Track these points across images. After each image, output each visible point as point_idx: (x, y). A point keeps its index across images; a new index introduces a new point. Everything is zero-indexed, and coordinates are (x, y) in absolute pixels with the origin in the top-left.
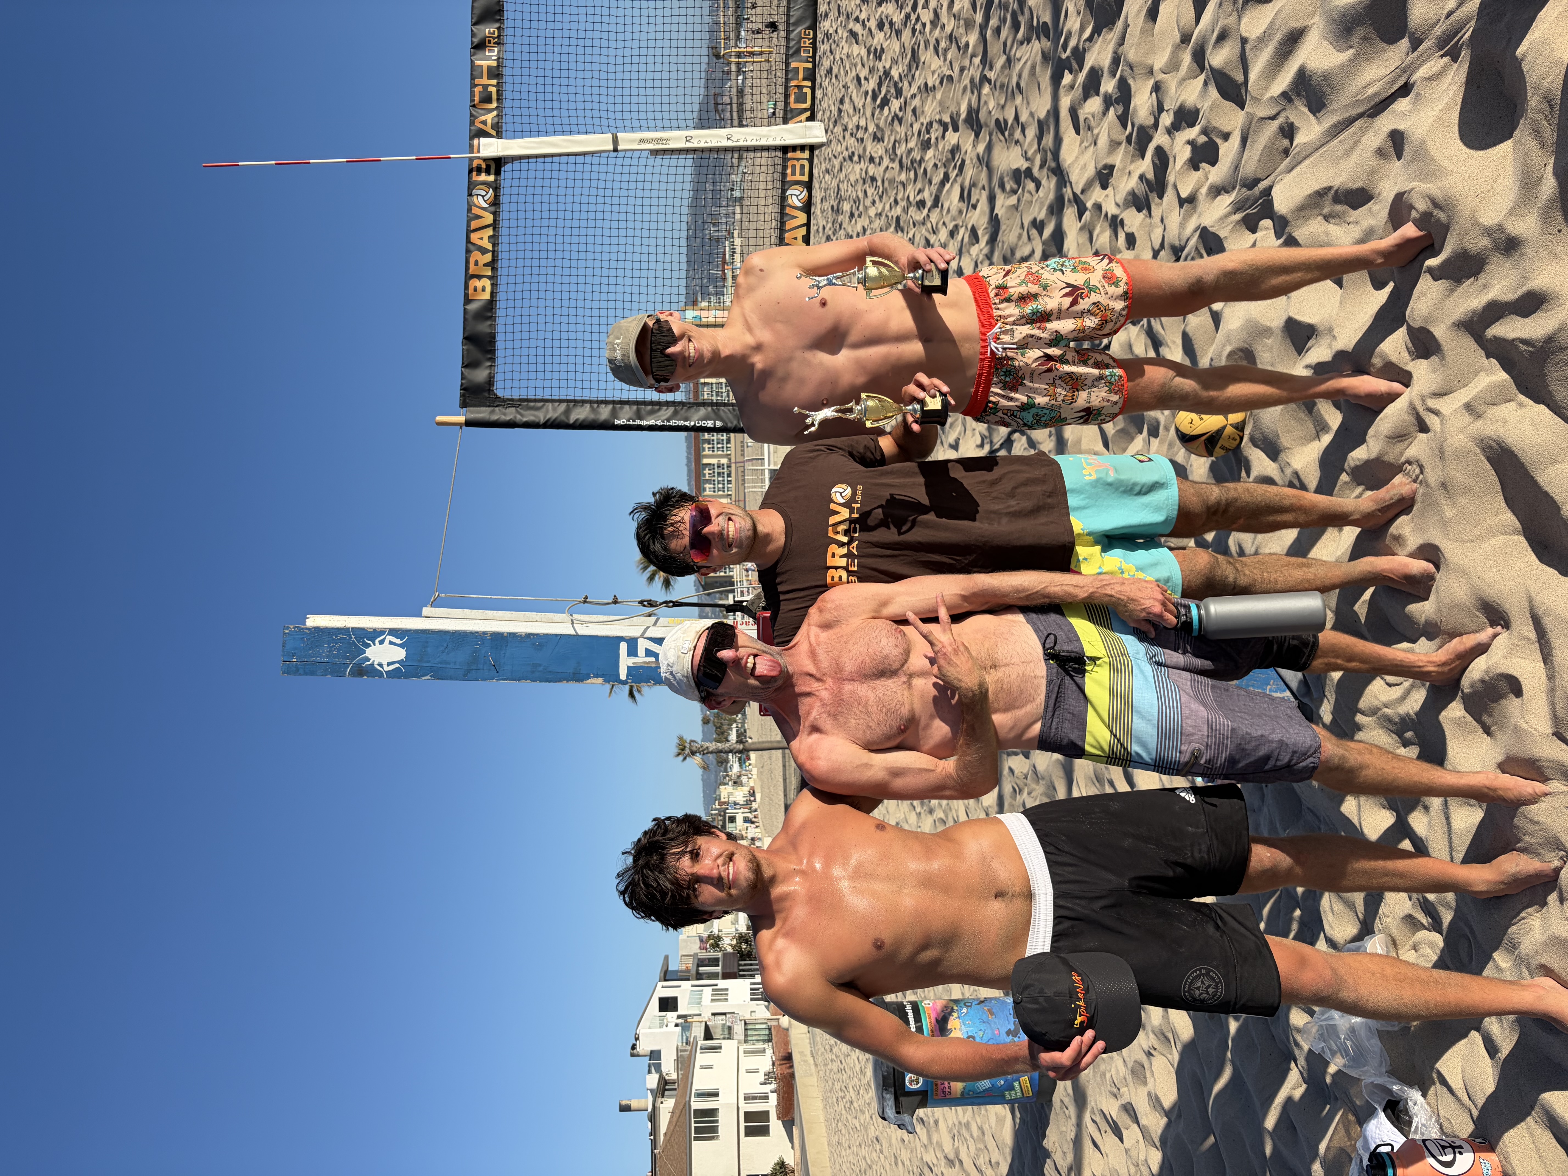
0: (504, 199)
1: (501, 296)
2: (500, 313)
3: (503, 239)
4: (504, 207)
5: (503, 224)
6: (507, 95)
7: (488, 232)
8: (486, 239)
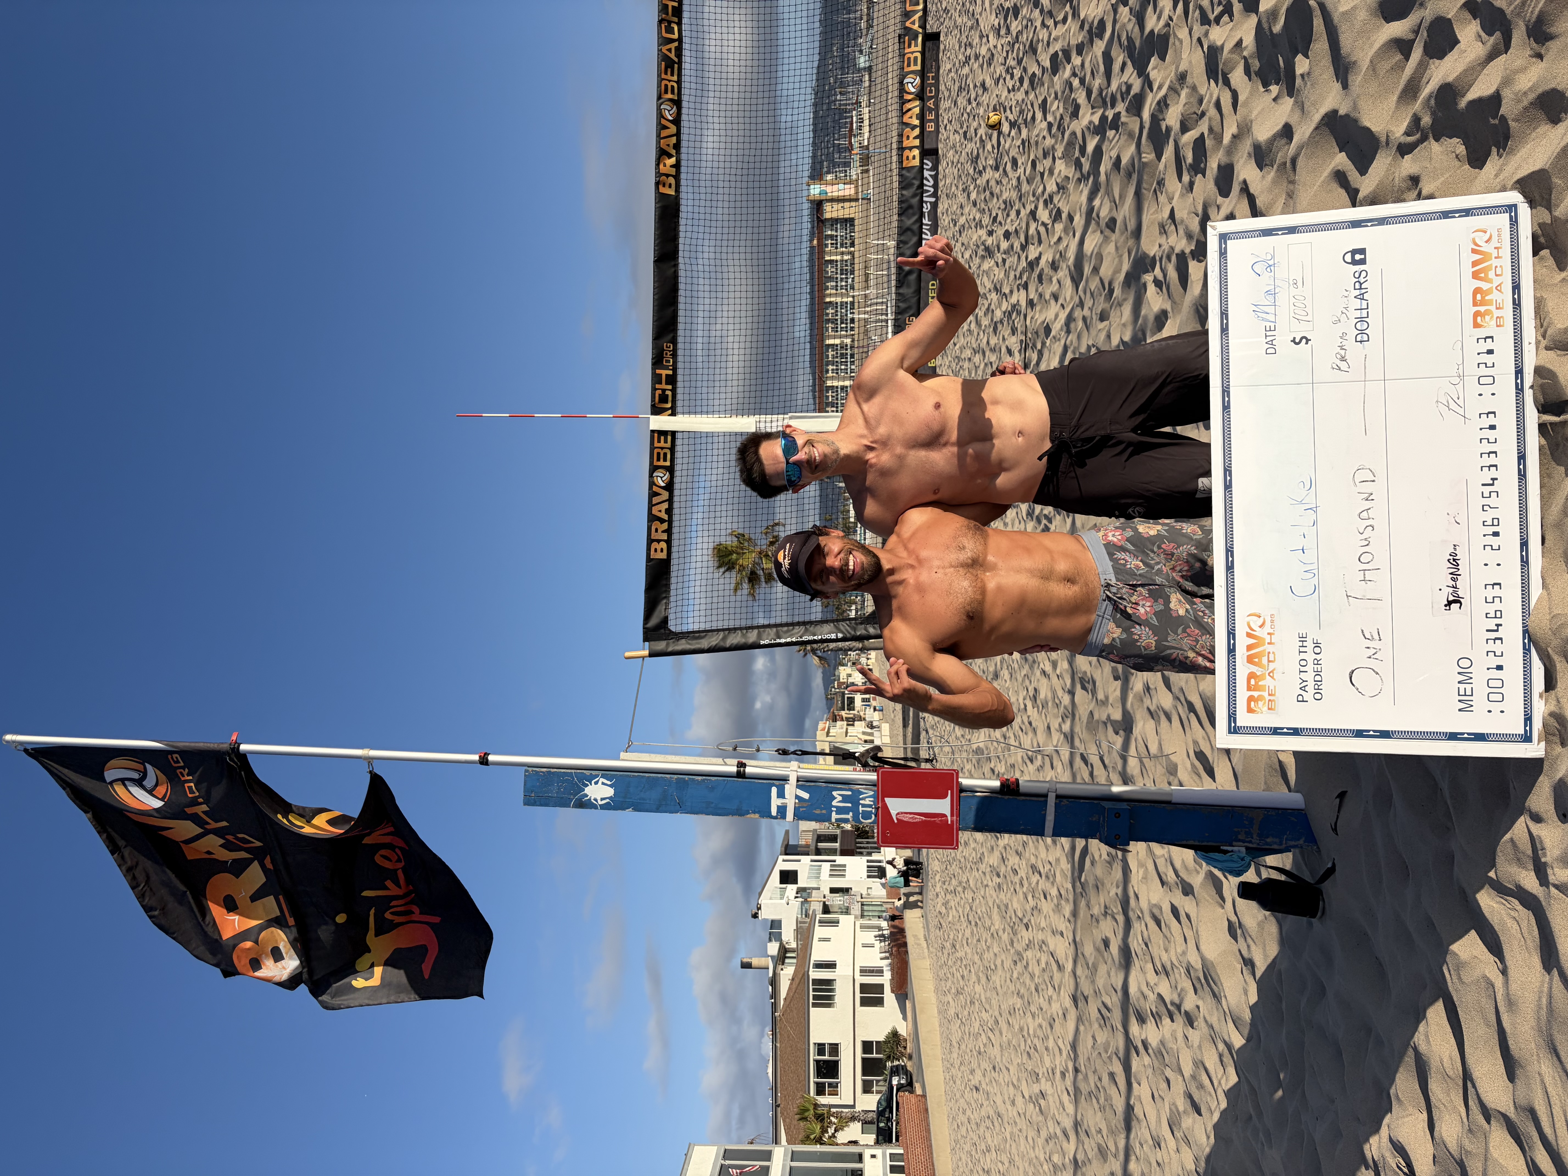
0: (677, 480)
1: (674, 555)
2: (674, 568)
3: (676, 511)
4: (677, 486)
5: (676, 499)
6: (679, 397)
7: (665, 506)
8: (663, 511)
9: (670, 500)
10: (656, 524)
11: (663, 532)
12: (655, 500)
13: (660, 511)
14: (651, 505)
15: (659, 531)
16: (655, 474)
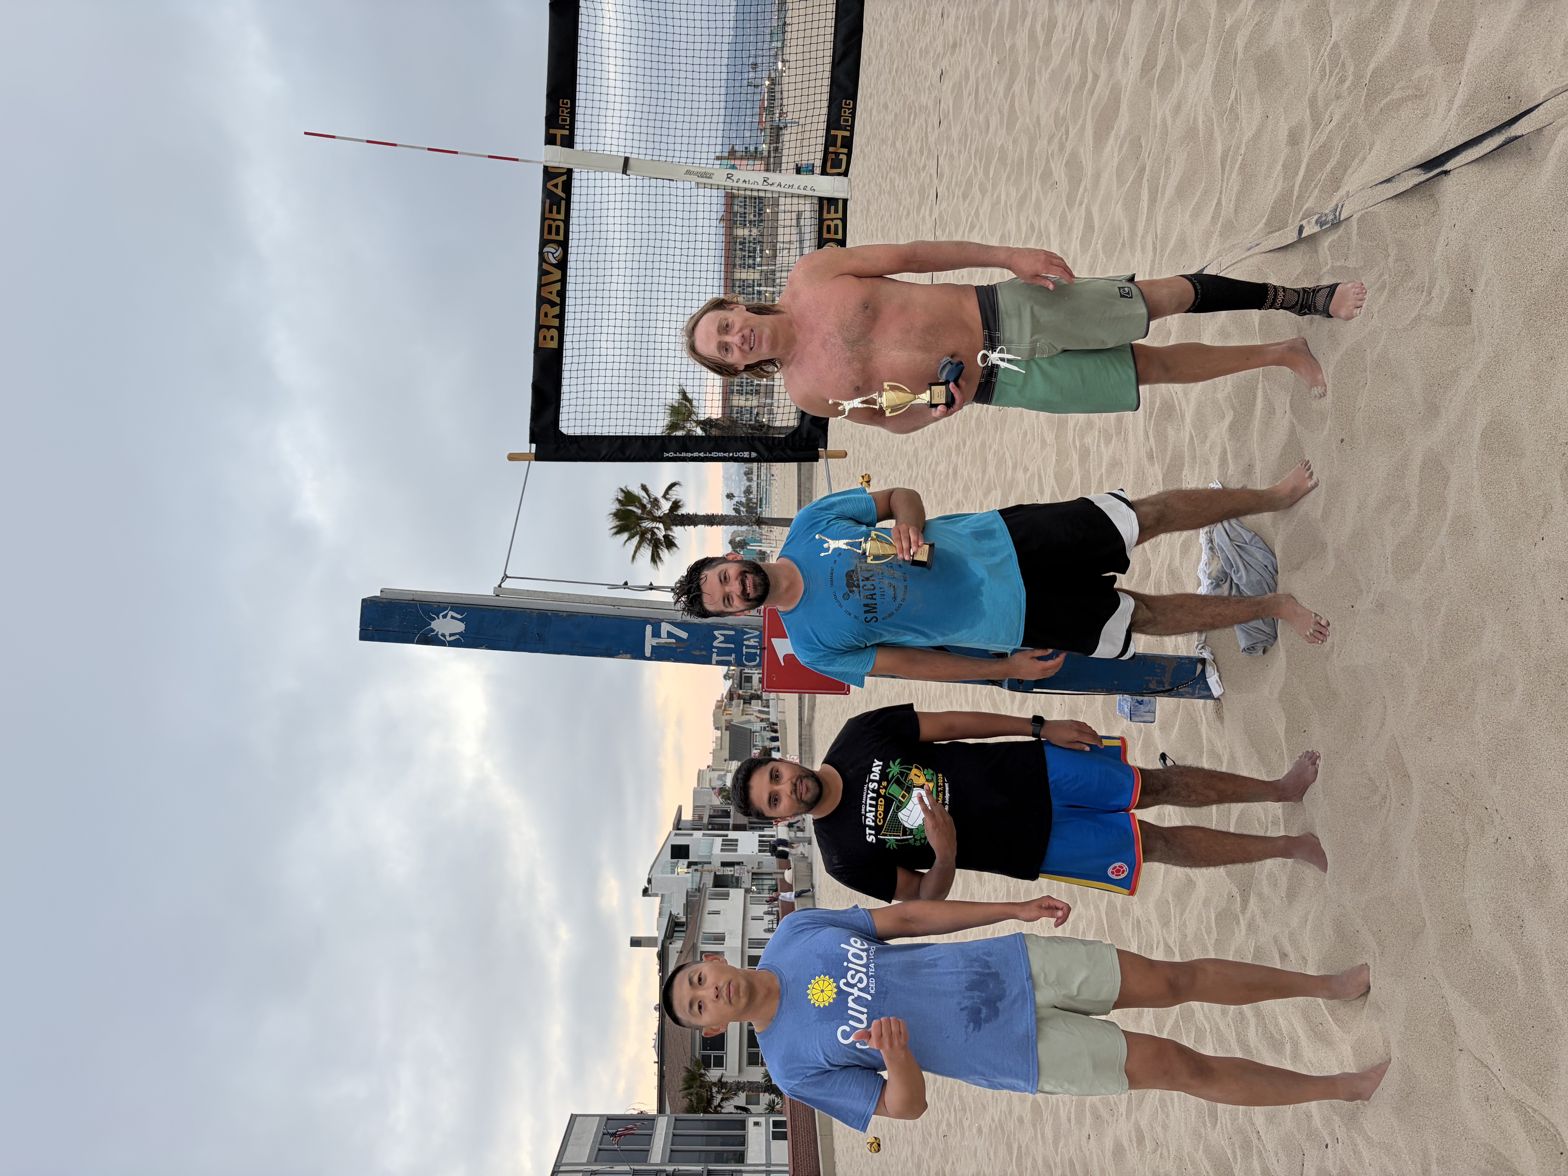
0: (571, 258)
1: (567, 345)
2: (566, 360)
3: (569, 294)
4: (571, 265)
5: (570, 279)
7: (558, 286)
8: (555, 293)
9: (563, 281)
10: (546, 307)
11: (554, 317)
12: (545, 280)
13: (551, 293)
14: (540, 286)
15: (550, 316)
16: (546, 250)
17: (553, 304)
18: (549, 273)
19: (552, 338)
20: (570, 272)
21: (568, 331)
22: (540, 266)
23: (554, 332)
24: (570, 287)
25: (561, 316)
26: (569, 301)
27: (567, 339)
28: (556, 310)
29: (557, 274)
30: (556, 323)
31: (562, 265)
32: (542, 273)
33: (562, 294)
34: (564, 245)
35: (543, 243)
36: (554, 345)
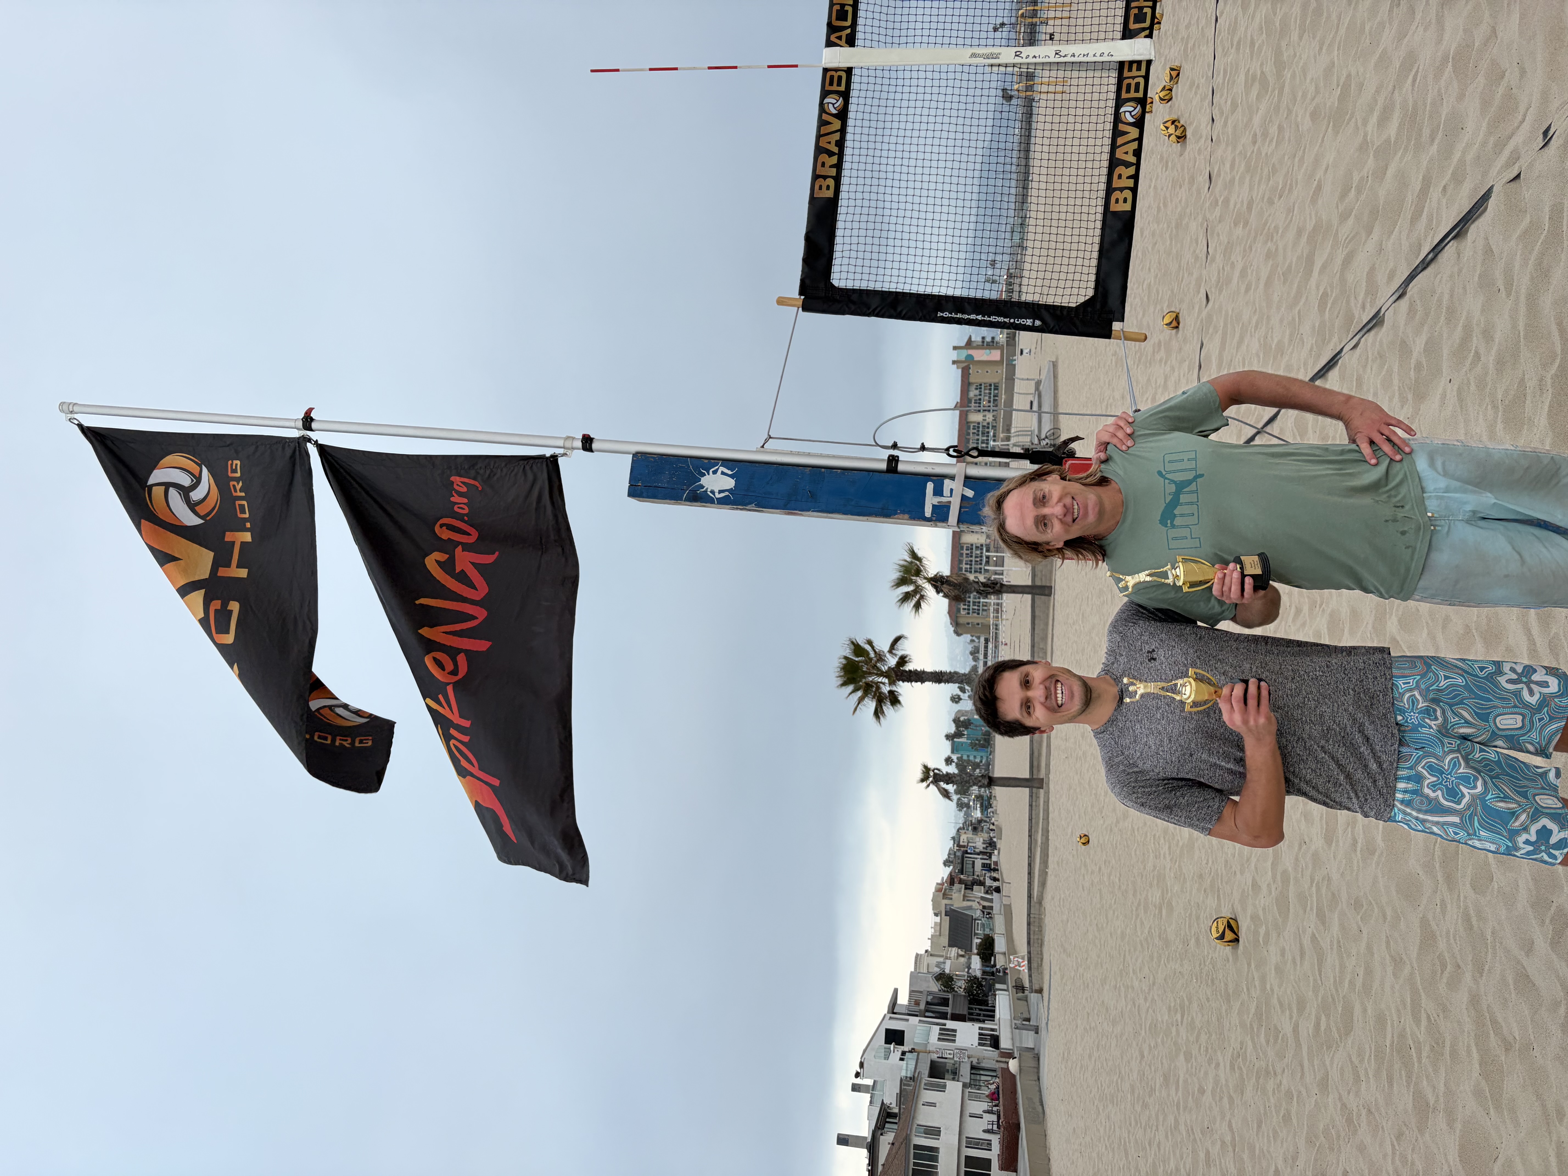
0: (852, 108)
1: (843, 195)
2: (841, 210)
3: (848, 144)
4: (851, 115)
5: (850, 129)
6: (861, 13)
7: (837, 136)
8: (833, 143)
9: (843, 131)
10: (824, 157)
11: (831, 167)
12: (824, 130)
13: (829, 143)
14: (819, 136)
15: (827, 165)
16: (826, 101)
17: (831, 154)
18: (829, 123)
19: (828, 187)
20: (850, 122)
21: (845, 180)
22: (820, 116)
23: (831, 182)
24: (849, 137)
25: (839, 166)
26: (848, 151)
27: (843, 188)
28: (834, 160)
29: (837, 124)
30: (833, 171)
31: (843, 115)
32: (822, 123)
33: (841, 144)
34: (846, 95)
35: (824, 94)
36: (830, 194)
